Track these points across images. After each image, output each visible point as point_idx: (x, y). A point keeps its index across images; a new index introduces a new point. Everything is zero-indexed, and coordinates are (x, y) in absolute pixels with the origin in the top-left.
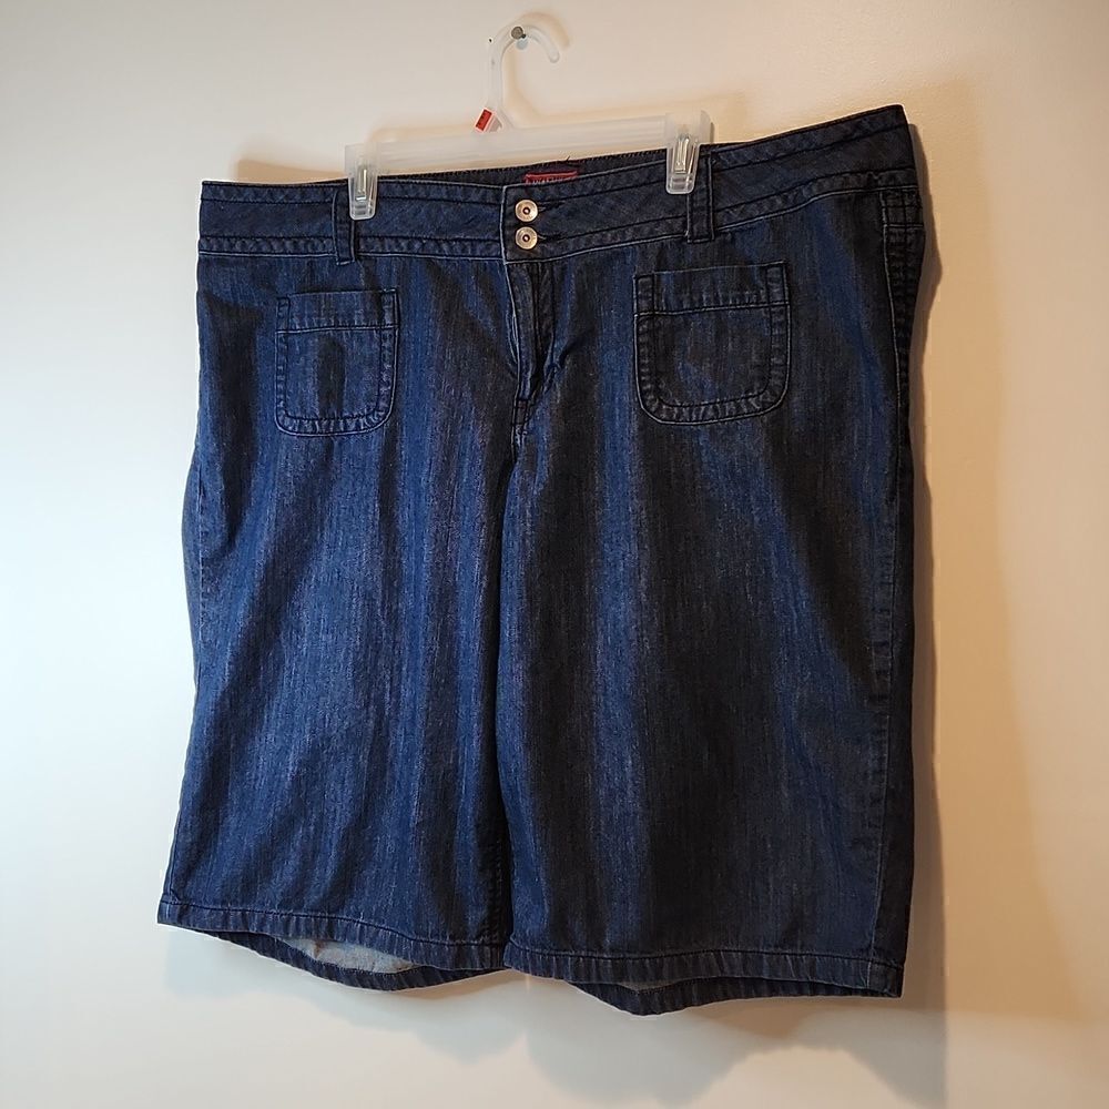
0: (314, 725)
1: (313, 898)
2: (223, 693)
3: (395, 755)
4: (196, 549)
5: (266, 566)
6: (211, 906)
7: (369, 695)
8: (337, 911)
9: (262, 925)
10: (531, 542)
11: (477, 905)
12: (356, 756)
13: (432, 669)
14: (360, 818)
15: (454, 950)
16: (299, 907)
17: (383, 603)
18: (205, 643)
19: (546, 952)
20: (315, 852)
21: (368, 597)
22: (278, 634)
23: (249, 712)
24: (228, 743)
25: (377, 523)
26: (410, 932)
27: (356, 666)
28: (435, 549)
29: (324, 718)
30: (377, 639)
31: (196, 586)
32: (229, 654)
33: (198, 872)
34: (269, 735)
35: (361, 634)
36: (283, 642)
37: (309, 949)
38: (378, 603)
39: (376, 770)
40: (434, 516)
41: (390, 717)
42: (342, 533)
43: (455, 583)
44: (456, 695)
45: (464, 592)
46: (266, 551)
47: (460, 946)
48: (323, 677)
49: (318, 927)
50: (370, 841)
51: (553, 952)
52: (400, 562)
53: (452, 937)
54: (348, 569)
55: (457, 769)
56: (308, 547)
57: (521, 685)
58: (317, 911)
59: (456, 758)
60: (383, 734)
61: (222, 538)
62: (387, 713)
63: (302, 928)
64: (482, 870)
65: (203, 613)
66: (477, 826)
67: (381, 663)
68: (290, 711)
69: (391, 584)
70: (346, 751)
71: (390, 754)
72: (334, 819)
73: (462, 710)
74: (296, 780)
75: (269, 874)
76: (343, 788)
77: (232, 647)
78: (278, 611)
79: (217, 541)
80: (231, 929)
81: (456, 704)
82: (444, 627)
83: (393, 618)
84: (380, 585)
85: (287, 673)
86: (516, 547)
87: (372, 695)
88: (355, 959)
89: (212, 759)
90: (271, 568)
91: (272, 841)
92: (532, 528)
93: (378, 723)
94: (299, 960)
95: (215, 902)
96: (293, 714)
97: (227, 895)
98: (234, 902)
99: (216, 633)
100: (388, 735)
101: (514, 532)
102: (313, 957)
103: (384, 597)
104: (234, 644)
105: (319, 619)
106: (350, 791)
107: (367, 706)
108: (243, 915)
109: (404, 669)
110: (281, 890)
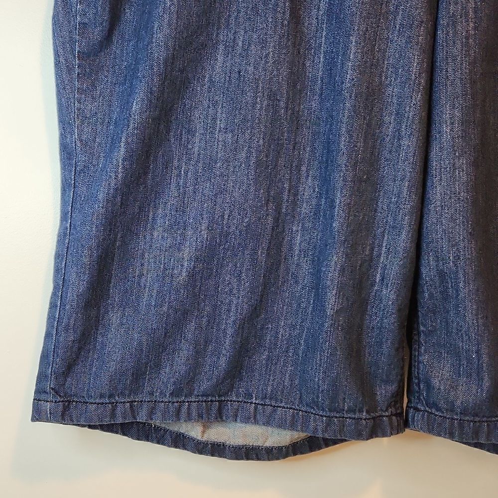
0: (212, 221)
1: (204, 384)
2: (116, 190)
3: (291, 249)
4: (72, 41)
5: (166, 61)
6: (97, 401)
7: (269, 192)
8: (226, 394)
9: (151, 414)
10: (475, 42)
11: (387, 382)
12: (254, 250)
13: (355, 165)
14: (255, 308)
15: (370, 423)
16: (190, 394)
17: (287, 103)
18: (81, 141)
19: (477, 419)
20: (207, 342)
21: (273, 97)
22: (168, 132)
23: (137, 210)
24: (115, 241)
25: (286, 22)
26: (323, 410)
27: (258, 163)
28: (363, 47)
29: (223, 216)
30: (279, 139)
31: (71, 81)
32: (123, 150)
33: (78, 368)
34: (156, 234)
35: (265, 134)
36: (172, 140)
37: (195, 431)
38: (282, 104)
39: (273, 264)
40: (364, 14)
41: (286, 215)
42: (242, 32)
43: (381, 83)
44: (376, 190)
45: (393, 91)
46: (166, 44)
47: (374, 418)
48: (222, 175)
49: (209, 410)
50: (262, 329)
51: (485, 419)
52: (304, 64)
53: (368, 412)
54: (251, 69)
55: (371, 260)
56: (204, 46)
57: (465, 178)
58: (207, 396)
59: (372, 249)
60: (280, 230)
61: (102, 31)
62: (284, 210)
63: (194, 413)
64: (397, 350)
65: (79, 109)
66: (399, 310)
67: (281, 162)
68: (181, 209)
69: (295, 86)
70: (245, 247)
71: (284, 249)
72: (229, 311)
73: (382, 204)
74: (192, 275)
75: (158, 366)
76: (239, 281)
77: (127, 143)
78: (170, 110)
79: (96, 34)
80: (120, 420)
81: (375, 200)
82: (369, 125)
83: (296, 120)
84: (285, 87)
85: (175, 172)
86: (459, 46)
87: (272, 193)
88: (245, 436)
89: (99, 257)
90: (170, 62)
91: (165, 334)
92: (475, 28)
93: (276, 220)
94: (180, 441)
95: (102, 396)
96: (184, 212)
97: (116, 388)
98: (122, 394)
99: (95, 131)
100: (284, 231)
101: (455, 33)
102: (199, 438)
103: (288, 99)
104: (130, 140)
105: (214, 119)
106: (247, 284)
107: (267, 204)
108: (131, 406)
109: (304, 168)
110: (172, 380)
